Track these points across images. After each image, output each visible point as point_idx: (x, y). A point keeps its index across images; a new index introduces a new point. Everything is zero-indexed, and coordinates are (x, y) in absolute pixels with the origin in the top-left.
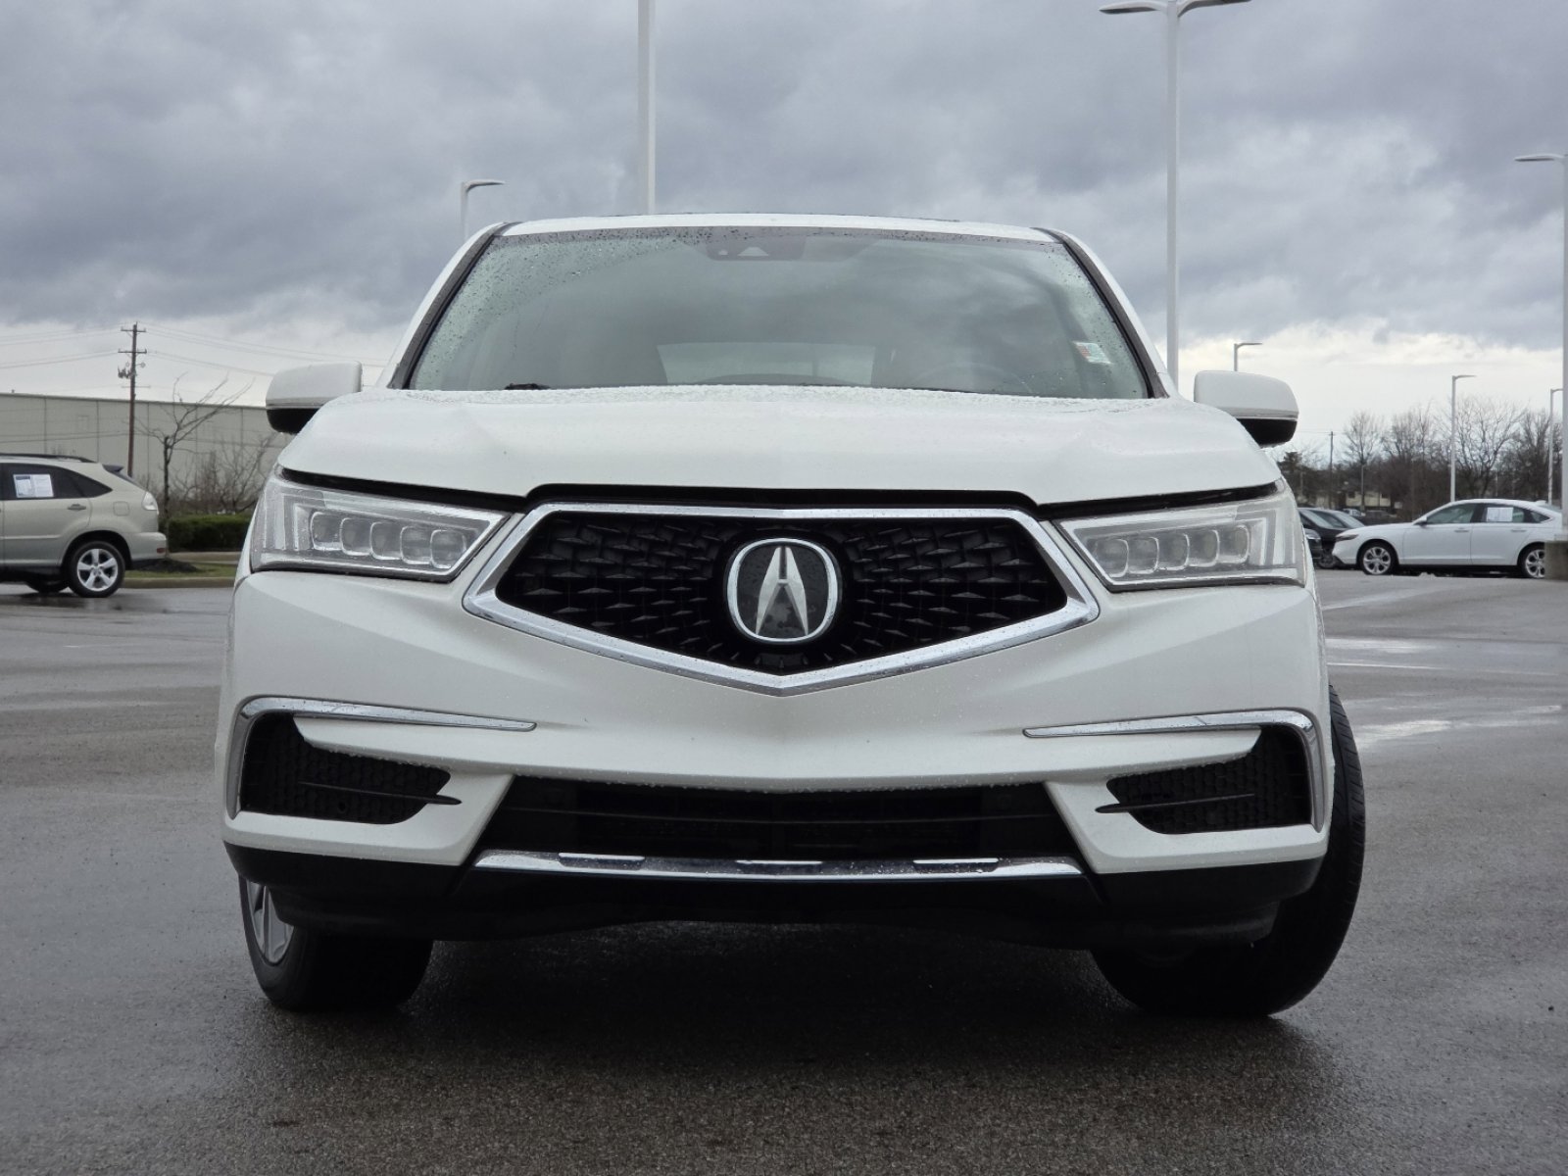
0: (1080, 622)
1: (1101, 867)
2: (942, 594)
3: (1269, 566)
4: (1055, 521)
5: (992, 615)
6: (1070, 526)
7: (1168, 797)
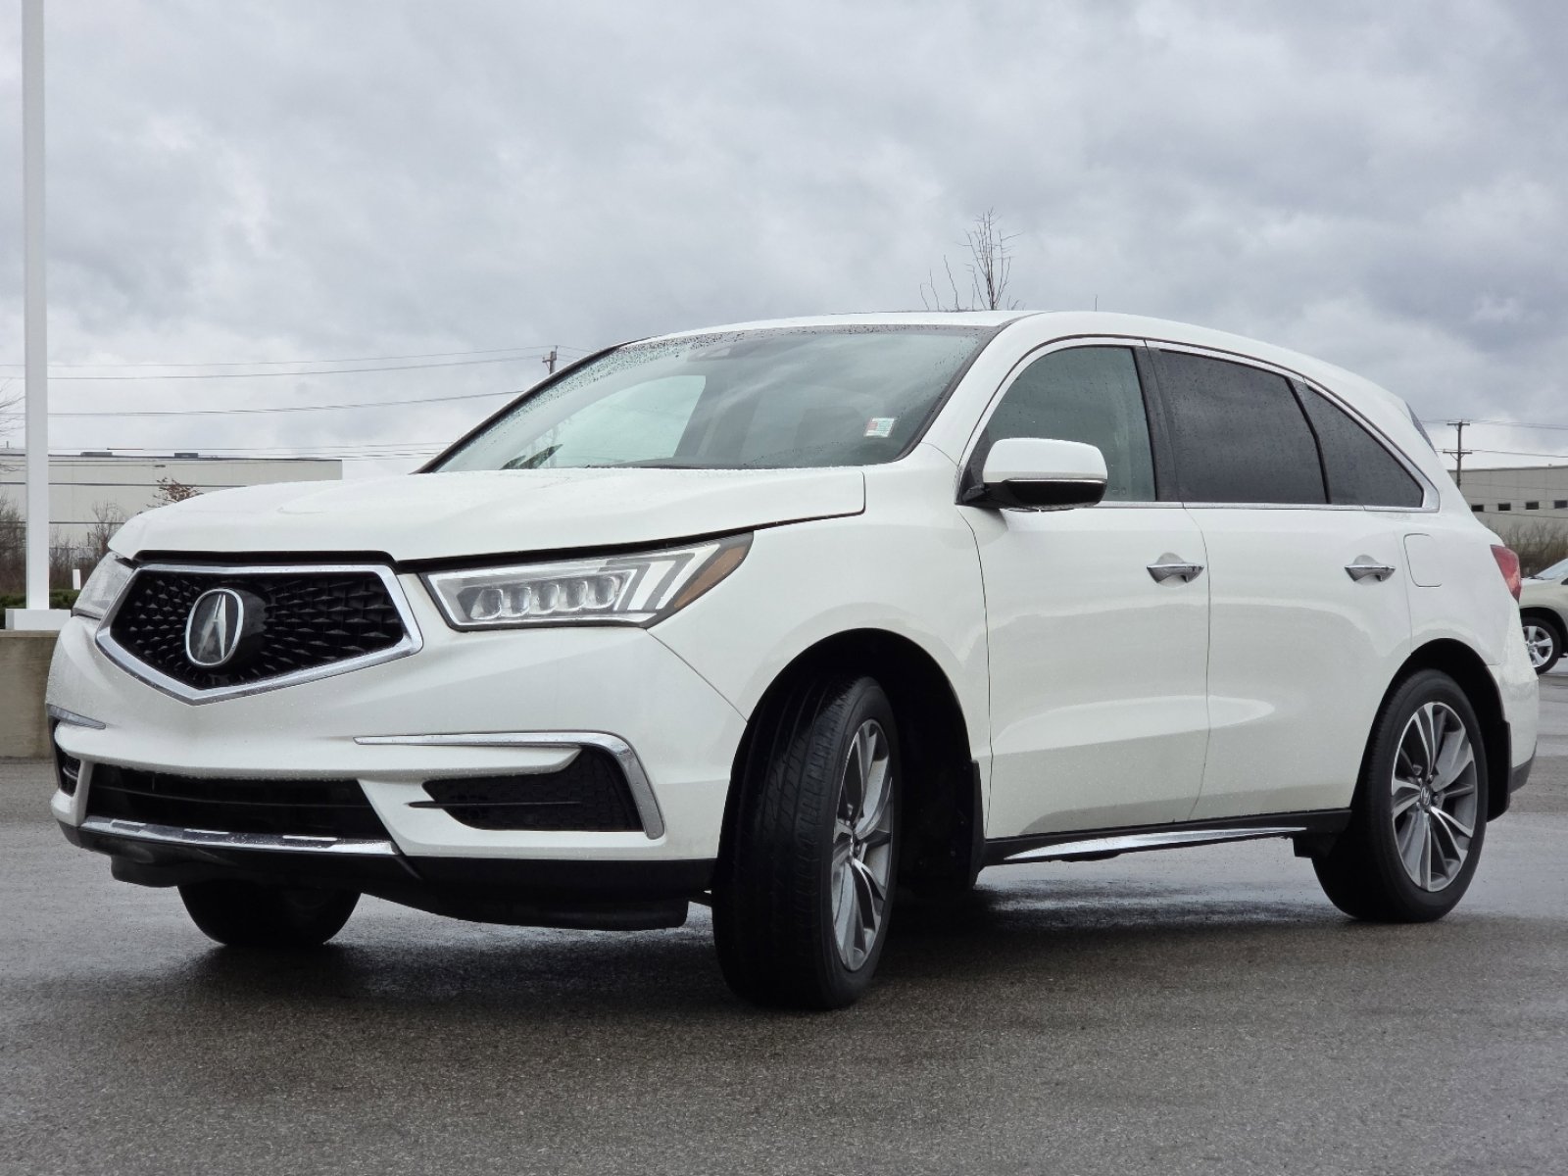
0: (406, 654)
1: (408, 851)
2: (319, 631)
3: (624, 611)
4: (421, 575)
5: (352, 648)
6: (435, 579)
7: (484, 799)
